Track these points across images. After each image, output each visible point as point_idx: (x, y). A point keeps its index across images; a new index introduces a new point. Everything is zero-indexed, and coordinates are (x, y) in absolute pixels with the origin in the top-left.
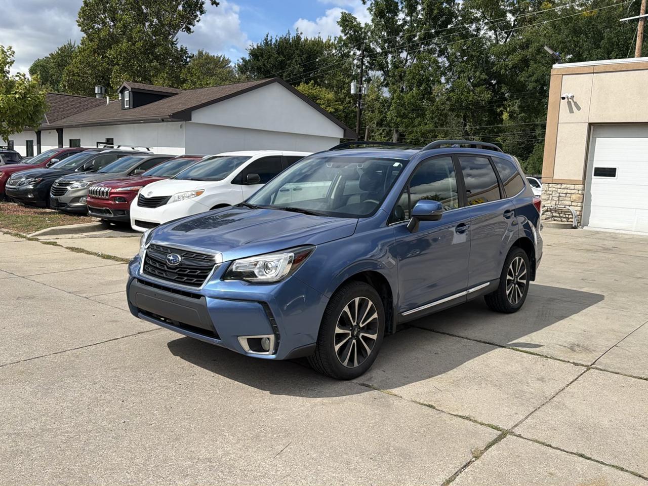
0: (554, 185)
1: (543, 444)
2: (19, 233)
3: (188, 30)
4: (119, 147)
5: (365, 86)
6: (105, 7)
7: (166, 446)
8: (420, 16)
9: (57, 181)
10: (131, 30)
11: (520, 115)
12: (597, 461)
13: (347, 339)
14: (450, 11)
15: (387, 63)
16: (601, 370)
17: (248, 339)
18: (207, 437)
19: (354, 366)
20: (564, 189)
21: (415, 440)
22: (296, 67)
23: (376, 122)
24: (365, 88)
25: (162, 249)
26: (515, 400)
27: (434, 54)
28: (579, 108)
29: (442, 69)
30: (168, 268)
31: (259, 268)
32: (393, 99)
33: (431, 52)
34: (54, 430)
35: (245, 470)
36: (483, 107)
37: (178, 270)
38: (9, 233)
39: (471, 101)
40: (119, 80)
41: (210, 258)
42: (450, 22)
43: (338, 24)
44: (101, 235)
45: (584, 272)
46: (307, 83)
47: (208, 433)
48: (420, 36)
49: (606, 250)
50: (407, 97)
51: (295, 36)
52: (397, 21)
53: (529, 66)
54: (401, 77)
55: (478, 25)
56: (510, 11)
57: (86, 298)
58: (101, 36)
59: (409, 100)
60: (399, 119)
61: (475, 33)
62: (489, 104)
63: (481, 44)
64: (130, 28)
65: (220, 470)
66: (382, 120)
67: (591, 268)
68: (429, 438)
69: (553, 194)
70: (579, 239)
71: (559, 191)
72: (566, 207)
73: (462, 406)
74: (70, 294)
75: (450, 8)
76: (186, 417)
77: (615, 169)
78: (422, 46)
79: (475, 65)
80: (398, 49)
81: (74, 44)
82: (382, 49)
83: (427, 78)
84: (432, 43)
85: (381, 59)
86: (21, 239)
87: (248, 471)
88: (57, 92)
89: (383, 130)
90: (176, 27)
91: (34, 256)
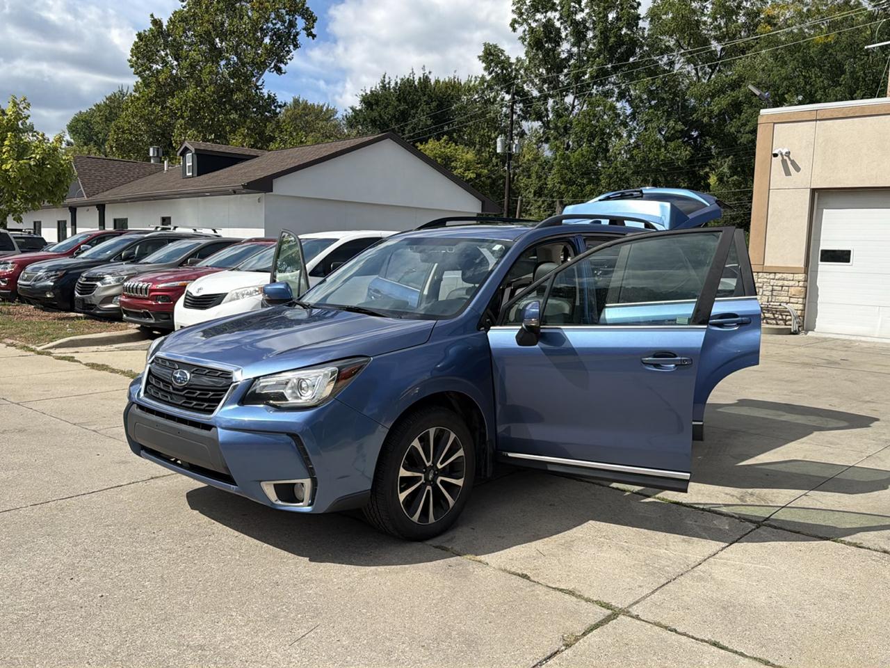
0: (765, 274)
1: (666, 628)
2: (26, 345)
3: (279, 70)
4: (175, 228)
5: (516, 142)
6: (166, 42)
7: (149, 628)
8: (591, 46)
9: (84, 275)
10: (200, 71)
11: (732, 178)
12: (736, 652)
13: (418, 484)
14: (632, 39)
15: (547, 110)
16: (775, 528)
17: (275, 485)
18: (206, 617)
19: (428, 521)
20: (779, 279)
21: (490, 622)
22: (422, 119)
23: (533, 191)
24: (516, 145)
25: (168, 364)
26: (644, 568)
27: (611, 97)
28: (798, 169)
29: (621, 118)
30: (174, 389)
31: (292, 388)
32: (555, 159)
33: (607, 94)
34: (5, 607)
35: (247, 662)
36: (679, 168)
37: (185, 392)
38: (14, 346)
39: (662, 160)
40: (183, 138)
41: (227, 375)
42: (633, 54)
43: (480, 59)
44: (136, 347)
45: (792, 394)
46: (439, 139)
47: (210, 612)
48: (591, 73)
49: (831, 363)
50: (575, 157)
51: (422, 76)
52: (559, 54)
53: (742, 112)
54: (566, 130)
55: (671, 57)
56: (716, 38)
57: (94, 431)
58: (161, 80)
59: (577, 160)
60: (563, 187)
61: (668, 68)
62: (688, 163)
63: (677, 83)
64: (199, 68)
65: (214, 661)
66: (541, 188)
67: (802, 388)
68: (509, 619)
69: (764, 287)
70: (797, 350)
71: (772, 282)
72: (782, 304)
73: (568, 575)
74: (75, 426)
75: (632, 35)
76: (186, 590)
77: (850, 251)
78: (595, 87)
79: (667, 111)
80: (562, 92)
81: (127, 91)
82: (540, 92)
83: (602, 130)
84: (609, 83)
85: (538, 105)
86: (28, 353)
87: (251, 662)
88: (103, 156)
89: (543, 202)
90: (262, 66)
91: (39, 376)
